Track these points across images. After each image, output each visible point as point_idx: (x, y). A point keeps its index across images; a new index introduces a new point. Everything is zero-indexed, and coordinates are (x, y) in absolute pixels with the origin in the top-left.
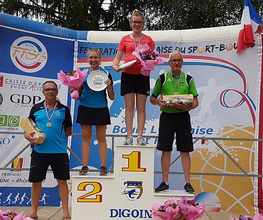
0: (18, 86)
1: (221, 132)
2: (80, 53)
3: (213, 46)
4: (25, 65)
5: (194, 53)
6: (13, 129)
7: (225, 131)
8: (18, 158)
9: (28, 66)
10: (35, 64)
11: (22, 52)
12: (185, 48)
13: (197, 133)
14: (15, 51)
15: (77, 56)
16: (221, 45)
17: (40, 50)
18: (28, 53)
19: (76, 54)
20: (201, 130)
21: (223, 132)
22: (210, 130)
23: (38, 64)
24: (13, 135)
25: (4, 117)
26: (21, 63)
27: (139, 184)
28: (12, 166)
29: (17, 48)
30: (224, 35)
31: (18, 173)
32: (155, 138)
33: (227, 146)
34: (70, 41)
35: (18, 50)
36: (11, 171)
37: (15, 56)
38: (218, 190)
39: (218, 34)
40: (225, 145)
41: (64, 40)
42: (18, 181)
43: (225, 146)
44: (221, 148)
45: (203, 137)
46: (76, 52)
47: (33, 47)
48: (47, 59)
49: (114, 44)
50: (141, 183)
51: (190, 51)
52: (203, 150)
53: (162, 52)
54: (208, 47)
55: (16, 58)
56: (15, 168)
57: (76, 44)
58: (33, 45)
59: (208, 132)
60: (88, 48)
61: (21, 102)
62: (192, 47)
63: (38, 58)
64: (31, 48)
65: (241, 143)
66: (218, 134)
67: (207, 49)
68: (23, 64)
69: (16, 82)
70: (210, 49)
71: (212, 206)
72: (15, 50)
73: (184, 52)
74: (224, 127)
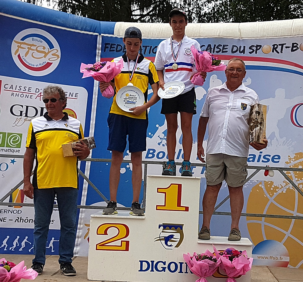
0: (21, 93)
1: (291, 160)
2: (105, 51)
3: (282, 45)
4: (31, 66)
5: (256, 53)
6: (13, 151)
7: (296, 158)
8: (19, 189)
9: (35, 67)
10: (44, 65)
11: (27, 48)
12: (244, 47)
13: (258, 161)
14: (18, 48)
15: (100, 54)
16: (293, 44)
17: (51, 46)
18: (35, 50)
19: (99, 52)
20: (264, 157)
21: (294, 160)
22: (277, 157)
23: (48, 65)
24: (12, 159)
25: (2, 134)
26: (25, 63)
27: (178, 228)
28: (11, 200)
29: (21, 43)
30: (298, 31)
31: (17, 209)
32: (202, 167)
33: (299, 179)
34: (92, 35)
35: (21, 46)
36: (8, 207)
37: (18, 54)
38: (286, 237)
39: (289, 29)
40: (296, 177)
41: (83, 34)
42: (18, 220)
43: (297, 179)
44: (291, 182)
45: (267, 166)
46: (99, 49)
47: (41, 42)
48: (60, 58)
49: (150, 39)
50: (181, 227)
51: (252, 50)
52: (266, 183)
53: (214, 52)
54: (276, 46)
55: (19, 56)
56: (15, 202)
57: (99, 40)
58: (41, 40)
59: (274, 160)
60: (115, 44)
61: (24, 115)
62: (254, 46)
63: (48, 57)
64: (40, 44)
66: (287, 163)
67: (275, 49)
68: (28, 65)
69: (18, 88)
70: (279, 49)
71: (277, 259)
72: (18, 45)
73: (243, 52)
74: (295, 154)
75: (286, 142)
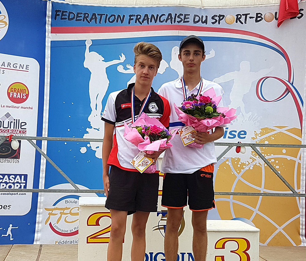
2: (55, 19)
3: (246, 15)
5: (219, 24)
12: (207, 17)
16: (257, 14)
19: (49, 20)
20: (230, 133)
21: (260, 135)
22: (243, 133)
33: (266, 155)
48: (8, 25)
49: (105, 7)
51: (215, 21)
52: (233, 160)
53: (175, 21)
54: (239, 16)
57: (49, 6)
59: (241, 135)
60: (67, 12)
62: (217, 16)
65: (284, 151)
66: (253, 138)
67: (238, 19)
70: (243, 19)
73: (206, 22)
74: (261, 129)
75: (252, 117)
